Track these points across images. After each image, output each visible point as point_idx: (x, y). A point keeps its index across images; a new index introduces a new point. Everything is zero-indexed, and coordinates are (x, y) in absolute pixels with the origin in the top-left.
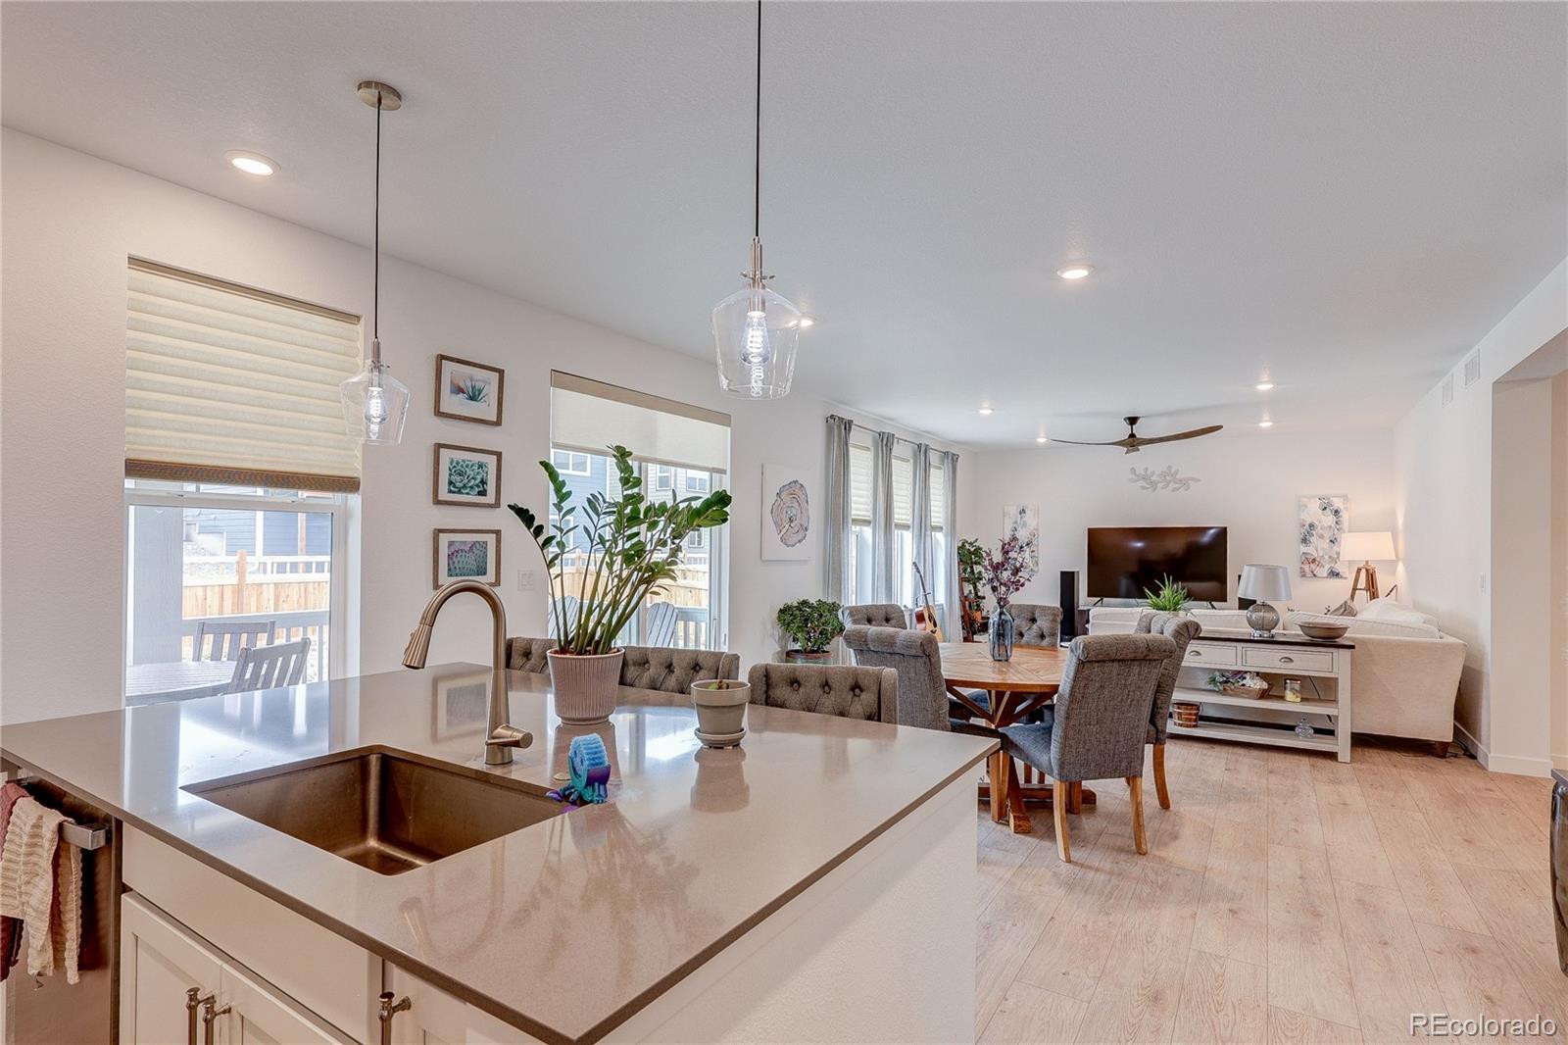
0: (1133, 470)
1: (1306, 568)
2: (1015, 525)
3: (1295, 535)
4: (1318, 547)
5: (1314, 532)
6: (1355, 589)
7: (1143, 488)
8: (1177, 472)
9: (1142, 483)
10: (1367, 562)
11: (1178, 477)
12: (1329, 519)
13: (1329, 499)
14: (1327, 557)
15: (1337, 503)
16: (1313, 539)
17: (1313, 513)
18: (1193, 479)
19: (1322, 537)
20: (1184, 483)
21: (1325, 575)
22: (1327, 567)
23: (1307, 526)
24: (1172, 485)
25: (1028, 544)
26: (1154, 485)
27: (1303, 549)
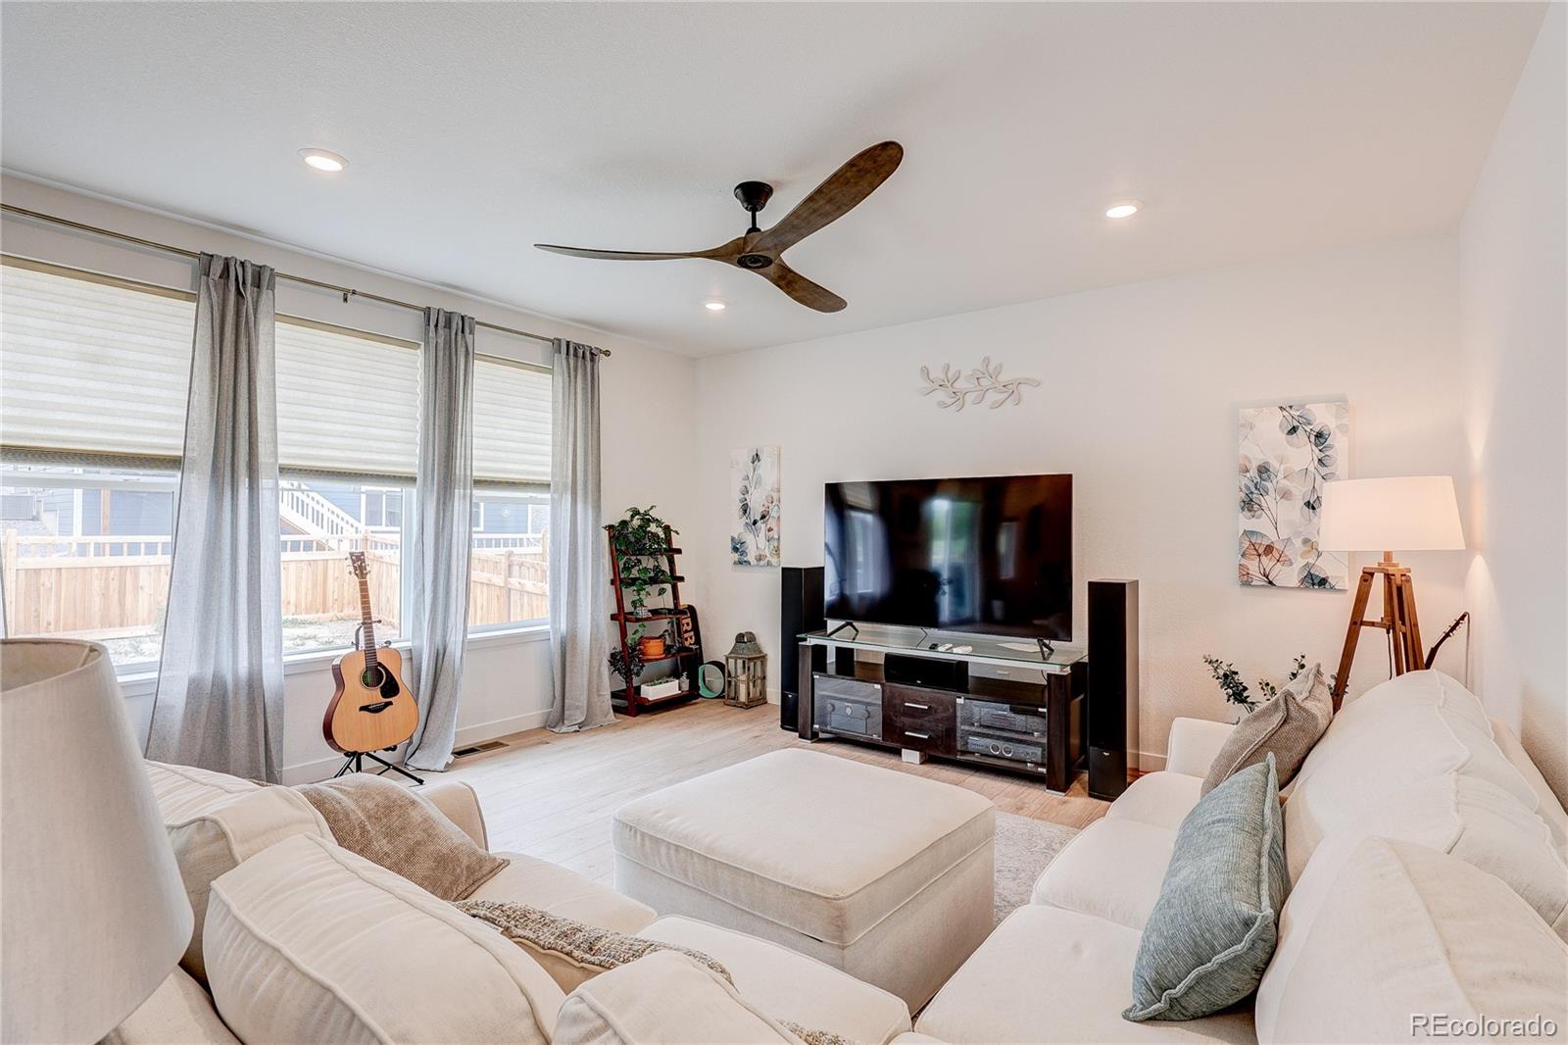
0: (925, 371)
1: (1253, 566)
2: (746, 483)
3: (1231, 492)
4: (1280, 519)
5: (1268, 484)
6: (1357, 622)
7: (944, 405)
8: (999, 370)
9: (941, 395)
10: (1388, 556)
11: (1000, 377)
12: (1303, 453)
13: (1303, 406)
14: (1298, 542)
15: (1322, 417)
16: (1268, 501)
17: (1268, 442)
18: (1028, 382)
19: (1286, 495)
20: (1011, 390)
21: (1295, 582)
22: (1300, 563)
23: (1253, 473)
24: (992, 397)
25: (763, 517)
26: (958, 397)
27: (1246, 522)
